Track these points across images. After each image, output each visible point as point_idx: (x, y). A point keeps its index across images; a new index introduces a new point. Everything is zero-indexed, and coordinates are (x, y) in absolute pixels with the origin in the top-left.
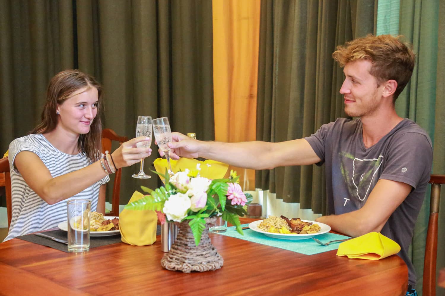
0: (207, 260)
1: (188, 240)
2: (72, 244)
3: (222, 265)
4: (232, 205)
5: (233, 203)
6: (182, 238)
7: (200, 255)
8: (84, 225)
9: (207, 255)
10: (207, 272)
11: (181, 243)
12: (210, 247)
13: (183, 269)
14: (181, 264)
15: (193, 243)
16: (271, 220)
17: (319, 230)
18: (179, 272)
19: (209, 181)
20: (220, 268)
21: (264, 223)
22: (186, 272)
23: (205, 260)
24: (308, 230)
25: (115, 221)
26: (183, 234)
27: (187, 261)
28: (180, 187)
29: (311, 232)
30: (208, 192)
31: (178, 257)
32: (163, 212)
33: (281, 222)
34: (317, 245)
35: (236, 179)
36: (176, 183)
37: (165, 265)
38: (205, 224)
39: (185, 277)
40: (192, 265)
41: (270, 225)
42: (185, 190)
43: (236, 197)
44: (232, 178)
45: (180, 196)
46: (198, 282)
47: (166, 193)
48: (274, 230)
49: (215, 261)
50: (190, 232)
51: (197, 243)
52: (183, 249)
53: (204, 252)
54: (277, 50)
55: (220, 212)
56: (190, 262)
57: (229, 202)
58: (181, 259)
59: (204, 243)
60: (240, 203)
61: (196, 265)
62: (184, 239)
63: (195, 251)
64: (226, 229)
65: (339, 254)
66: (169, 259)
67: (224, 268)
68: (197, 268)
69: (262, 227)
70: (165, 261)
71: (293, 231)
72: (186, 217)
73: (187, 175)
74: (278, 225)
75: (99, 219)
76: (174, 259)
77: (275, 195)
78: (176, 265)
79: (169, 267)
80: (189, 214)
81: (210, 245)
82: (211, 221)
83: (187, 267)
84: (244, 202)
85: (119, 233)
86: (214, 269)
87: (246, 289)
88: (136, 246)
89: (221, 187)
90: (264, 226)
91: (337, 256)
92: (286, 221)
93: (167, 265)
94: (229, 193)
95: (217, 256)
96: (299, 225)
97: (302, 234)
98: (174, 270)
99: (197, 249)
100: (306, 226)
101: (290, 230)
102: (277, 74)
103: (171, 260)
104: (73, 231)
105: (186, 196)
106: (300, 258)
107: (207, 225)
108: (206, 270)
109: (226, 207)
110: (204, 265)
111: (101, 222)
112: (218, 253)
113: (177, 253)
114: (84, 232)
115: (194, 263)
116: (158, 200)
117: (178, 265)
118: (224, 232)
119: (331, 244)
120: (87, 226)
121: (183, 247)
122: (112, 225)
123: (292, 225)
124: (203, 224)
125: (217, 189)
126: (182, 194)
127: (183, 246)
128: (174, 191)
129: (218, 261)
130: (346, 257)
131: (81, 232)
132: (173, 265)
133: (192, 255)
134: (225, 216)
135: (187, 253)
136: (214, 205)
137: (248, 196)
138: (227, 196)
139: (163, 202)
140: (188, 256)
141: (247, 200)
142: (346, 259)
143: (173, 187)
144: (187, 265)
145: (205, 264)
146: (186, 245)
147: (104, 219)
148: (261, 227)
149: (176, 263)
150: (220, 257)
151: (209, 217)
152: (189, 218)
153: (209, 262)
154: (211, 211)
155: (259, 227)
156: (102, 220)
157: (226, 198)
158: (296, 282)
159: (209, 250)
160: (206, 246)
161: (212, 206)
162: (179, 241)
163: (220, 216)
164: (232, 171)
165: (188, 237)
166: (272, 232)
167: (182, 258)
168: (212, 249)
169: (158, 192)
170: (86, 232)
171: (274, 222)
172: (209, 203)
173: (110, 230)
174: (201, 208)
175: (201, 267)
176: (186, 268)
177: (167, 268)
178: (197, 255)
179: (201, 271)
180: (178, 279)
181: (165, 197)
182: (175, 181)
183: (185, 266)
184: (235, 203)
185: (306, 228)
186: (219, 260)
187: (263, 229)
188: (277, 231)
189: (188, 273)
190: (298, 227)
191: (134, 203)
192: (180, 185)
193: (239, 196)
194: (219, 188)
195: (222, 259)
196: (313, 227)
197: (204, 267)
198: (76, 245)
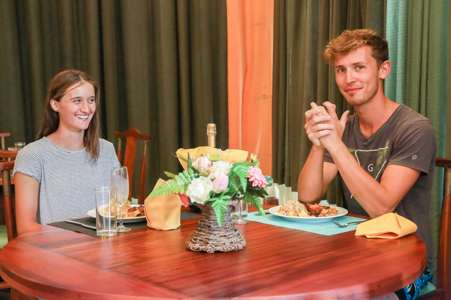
0: (231, 241)
1: (211, 222)
2: (101, 229)
3: (245, 245)
4: (253, 187)
5: (253, 185)
6: (205, 220)
7: (223, 236)
8: (111, 212)
9: (230, 236)
10: (230, 251)
11: (204, 225)
12: (233, 229)
13: (207, 250)
14: (204, 245)
15: (216, 225)
16: (290, 205)
17: (336, 213)
18: (203, 252)
19: (230, 165)
20: (243, 248)
21: (284, 208)
22: (210, 252)
23: (228, 241)
24: (326, 214)
25: (141, 208)
26: (206, 216)
27: (210, 242)
28: (202, 170)
29: (328, 215)
30: (229, 175)
31: (202, 238)
32: (186, 195)
33: (300, 206)
34: (335, 227)
35: (256, 162)
36: (198, 167)
37: (189, 246)
38: (227, 205)
39: (209, 257)
40: (216, 246)
41: (289, 210)
42: (207, 174)
43: (257, 180)
44: (252, 161)
45: (202, 180)
46: (221, 261)
47: (189, 176)
48: (293, 214)
49: (237, 242)
50: (212, 214)
51: (220, 225)
52: (207, 231)
53: (226, 233)
54: (290, 51)
55: (242, 194)
56: (213, 242)
57: (250, 184)
58: (204, 240)
59: (227, 225)
60: (261, 185)
61: (220, 246)
62: (207, 221)
63: (218, 232)
64: (246, 214)
65: (357, 234)
66: (193, 240)
67: (247, 249)
68: (220, 248)
69: (282, 211)
70: (189, 243)
71: (311, 215)
72: (209, 199)
73: (209, 160)
74: (297, 209)
75: (126, 207)
76: (198, 240)
77: (290, 188)
78: (200, 246)
79: (193, 248)
80: (211, 197)
81: (233, 227)
82: (233, 202)
83: (211, 247)
84: (264, 184)
85: (145, 218)
86: (237, 249)
87: (268, 267)
88: (161, 230)
89: (242, 170)
90: (284, 210)
91: (356, 236)
92: (304, 206)
93: (191, 246)
94: (249, 175)
95: (239, 237)
96: (317, 209)
97: (320, 217)
98: (198, 251)
99: (220, 230)
100: (324, 210)
101: (308, 214)
102: (290, 74)
103: (195, 241)
104: (101, 218)
105: (208, 179)
106: (319, 238)
107: (229, 207)
108: (229, 250)
109: (247, 190)
110: (227, 246)
111: (128, 209)
112: (240, 235)
113: (201, 235)
114: (111, 218)
115: (217, 243)
116: (181, 184)
117: (202, 246)
118: (245, 217)
119: (349, 226)
120: (114, 213)
121: (206, 229)
122: (138, 212)
123: (310, 209)
124: (226, 206)
125: (238, 172)
126: (204, 178)
127: (207, 227)
128: (197, 174)
129: (240, 242)
130: (364, 236)
131: (108, 218)
132: (197, 246)
133: (215, 237)
134: (246, 199)
135: (210, 234)
136: (236, 187)
137: (268, 179)
138: (248, 179)
139: (186, 185)
140: (211, 237)
141: (268, 182)
142: (365, 238)
143: (195, 171)
144: (211, 246)
145: (228, 244)
146: (210, 227)
147: (131, 207)
148: (280, 212)
149: (200, 244)
150: (242, 239)
151: (231, 199)
152: (212, 200)
153: (232, 243)
154: (233, 193)
155: (279, 212)
156: (128, 208)
157: (247, 180)
158: (317, 260)
159: (232, 231)
160: (228, 228)
161: (233, 188)
162: (202, 223)
163: (242, 198)
164: (252, 155)
165: (211, 219)
166: (291, 215)
167: (206, 239)
168: (234, 231)
169: (181, 175)
170: (114, 218)
171: (293, 207)
172: (230, 185)
173: (137, 216)
174: (223, 190)
175: (224, 247)
176: (210, 249)
177: (191, 249)
178: (220, 236)
179: (225, 251)
180: (203, 259)
181: (188, 180)
182: (197, 165)
183: (208, 246)
184: (256, 185)
185: (324, 211)
186: (242, 240)
187: (283, 213)
188: (296, 215)
189: (211, 254)
190: (317, 211)
191: (158, 189)
192: (202, 169)
193: (259, 179)
194: (240, 171)
195: (244, 240)
196: (330, 211)
197: (228, 247)
198: (104, 230)
